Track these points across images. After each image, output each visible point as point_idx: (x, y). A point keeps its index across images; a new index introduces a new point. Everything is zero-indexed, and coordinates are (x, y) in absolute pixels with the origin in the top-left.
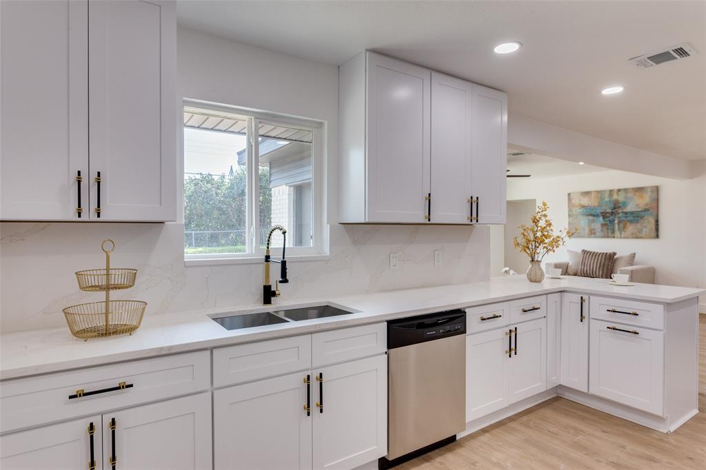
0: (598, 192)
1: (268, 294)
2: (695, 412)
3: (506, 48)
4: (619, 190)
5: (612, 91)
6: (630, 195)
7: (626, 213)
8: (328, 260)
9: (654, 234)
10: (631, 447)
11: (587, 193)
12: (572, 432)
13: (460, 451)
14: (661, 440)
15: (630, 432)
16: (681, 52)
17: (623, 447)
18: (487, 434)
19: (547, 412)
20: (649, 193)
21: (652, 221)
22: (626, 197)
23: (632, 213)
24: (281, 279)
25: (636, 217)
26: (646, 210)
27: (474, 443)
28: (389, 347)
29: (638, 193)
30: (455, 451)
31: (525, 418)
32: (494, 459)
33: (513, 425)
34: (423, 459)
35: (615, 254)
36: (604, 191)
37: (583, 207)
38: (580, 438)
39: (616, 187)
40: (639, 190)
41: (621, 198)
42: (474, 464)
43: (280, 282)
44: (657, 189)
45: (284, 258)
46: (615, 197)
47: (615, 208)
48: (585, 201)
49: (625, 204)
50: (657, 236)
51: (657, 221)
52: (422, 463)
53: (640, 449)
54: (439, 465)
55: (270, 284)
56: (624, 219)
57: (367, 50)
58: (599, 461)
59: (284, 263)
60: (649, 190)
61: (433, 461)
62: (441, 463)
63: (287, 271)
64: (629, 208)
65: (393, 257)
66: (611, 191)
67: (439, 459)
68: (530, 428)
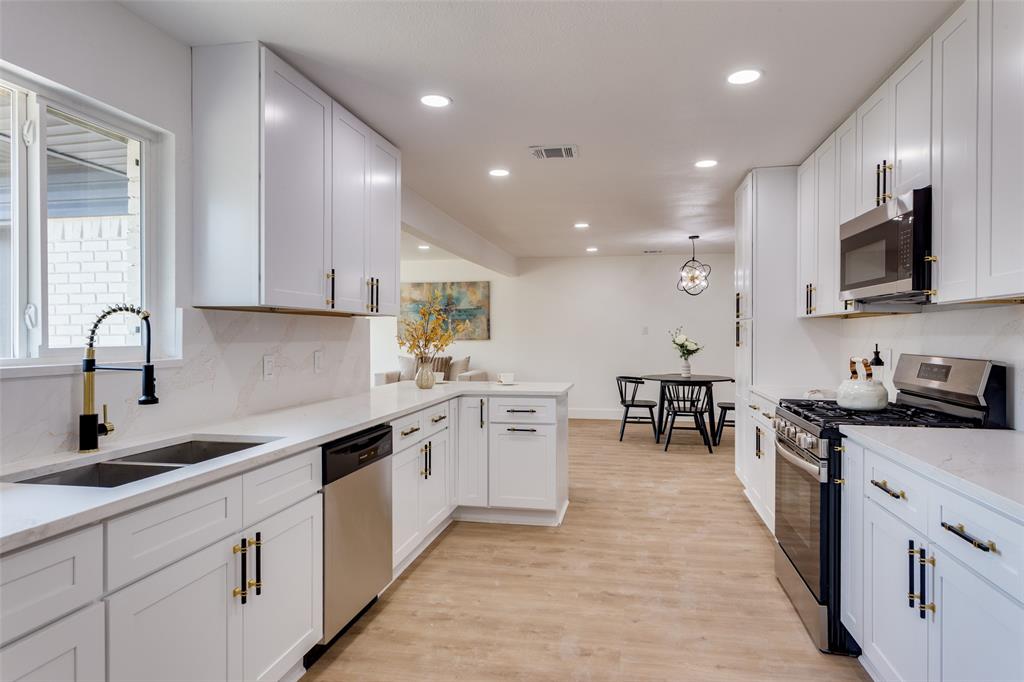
0: (431, 284)
1: (90, 431)
2: (567, 502)
3: (435, 101)
4: (453, 284)
5: (499, 173)
6: (464, 290)
7: (460, 311)
8: (181, 368)
9: (485, 335)
10: (539, 546)
11: (418, 285)
12: (486, 550)
13: (390, 608)
14: (556, 533)
15: (532, 534)
16: (569, 152)
17: (533, 548)
18: (408, 581)
19: (452, 539)
20: (481, 290)
21: (485, 321)
22: (459, 292)
23: (465, 311)
24: (143, 398)
25: (470, 314)
26: (478, 308)
27: (400, 595)
28: (325, 481)
29: (470, 289)
30: (384, 610)
31: (435, 552)
32: (431, 602)
33: (428, 562)
34: (352, 634)
35: (451, 358)
36: (437, 283)
37: (414, 301)
38: (496, 553)
39: (449, 279)
40: (472, 285)
41: (455, 294)
42: (414, 614)
43: (141, 403)
44: (488, 285)
45: (148, 361)
46: (449, 291)
47: (448, 305)
48: (417, 295)
49: (458, 300)
50: (489, 338)
51: (489, 320)
52: (355, 637)
53: (547, 546)
54: (375, 632)
55: (95, 413)
56: (456, 317)
57: (262, 43)
58: (522, 567)
59: (149, 371)
60: (482, 285)
61: (366, 631)
62: (377, 629)
63: (155, 383)
64: (463, 305)
65: (269, 362)
66: (444, 284)
67: (371, 626)
68: (446, 559)
